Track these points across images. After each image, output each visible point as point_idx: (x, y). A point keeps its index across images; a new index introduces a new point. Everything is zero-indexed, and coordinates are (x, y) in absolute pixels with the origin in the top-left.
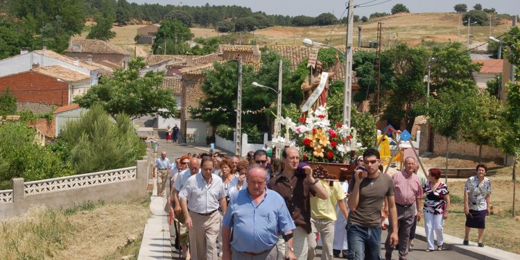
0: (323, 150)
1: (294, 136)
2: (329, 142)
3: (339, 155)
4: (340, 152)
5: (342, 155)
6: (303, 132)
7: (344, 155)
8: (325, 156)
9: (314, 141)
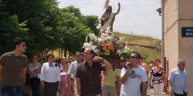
0: (109, 52)
1: (95, 43)
2: (113, 48)
3: (118, 55)
4: (118, 53)
5: (120, 55)
6: (100, 42)
7: (121, 55)
8: (111, 55)
9: (106, 47)
